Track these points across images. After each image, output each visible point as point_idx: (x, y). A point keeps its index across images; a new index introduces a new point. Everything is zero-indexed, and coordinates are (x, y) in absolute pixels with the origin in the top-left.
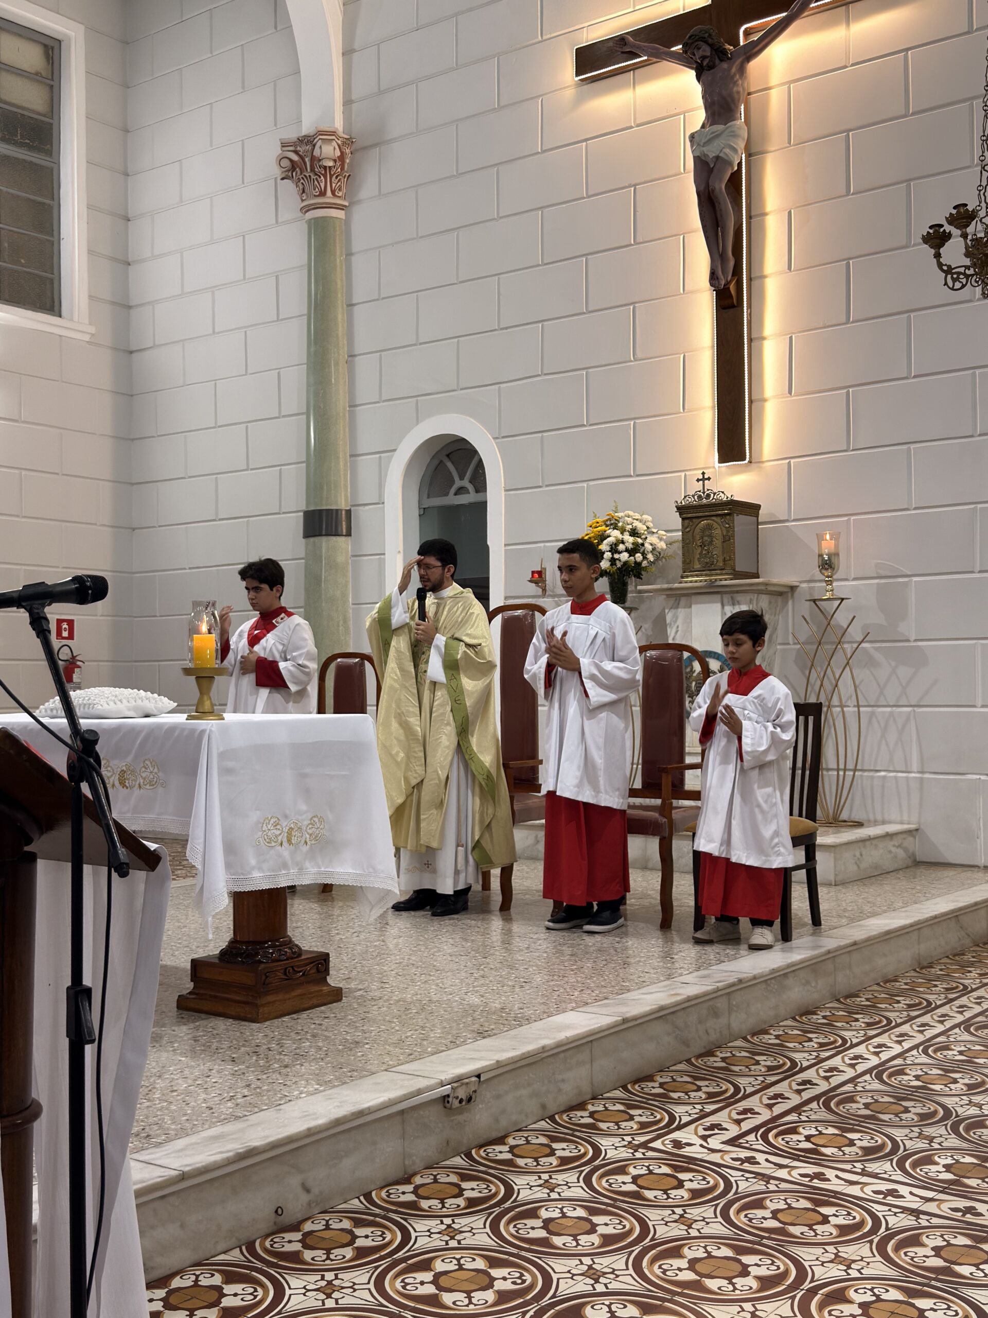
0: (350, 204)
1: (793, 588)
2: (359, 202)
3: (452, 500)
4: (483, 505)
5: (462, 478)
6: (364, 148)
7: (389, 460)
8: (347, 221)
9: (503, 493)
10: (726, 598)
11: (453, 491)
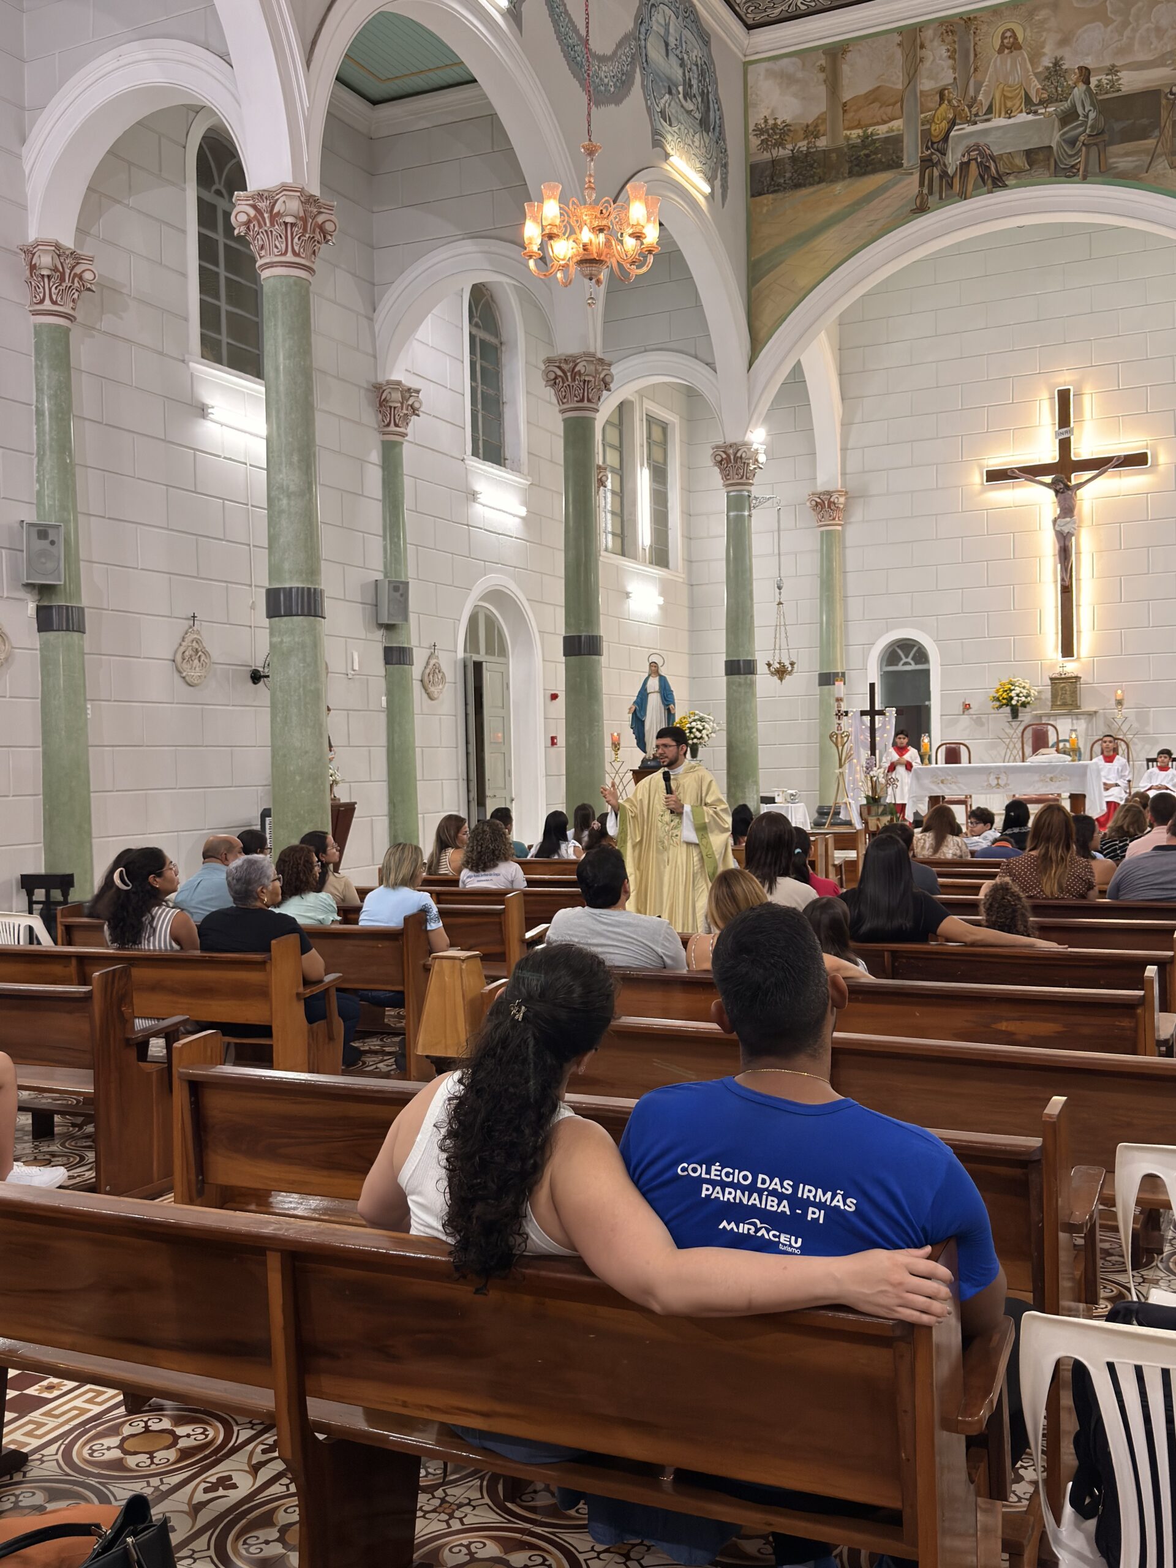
0: (845, 523)
1: (1096, 712)
2: (850, 523)
3: (900, 667)
4: (928, 672)
5: (907, 657)
6: (854, 497)
7: (870, 649)
8: (843, 531)
9: (940, 667)
10: (1074, 717)
11: (902, 662)
